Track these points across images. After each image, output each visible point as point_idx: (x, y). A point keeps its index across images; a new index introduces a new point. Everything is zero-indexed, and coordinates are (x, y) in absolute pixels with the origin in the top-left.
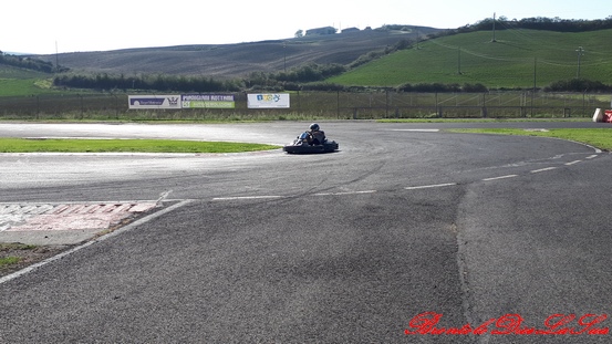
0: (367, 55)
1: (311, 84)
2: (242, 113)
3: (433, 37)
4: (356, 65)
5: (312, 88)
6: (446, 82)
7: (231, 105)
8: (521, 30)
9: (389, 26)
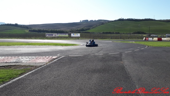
0: (95, 26)
1: (83, 32)
2: (70, 38)
3: (109, 22)
4: (93, 28)
5: (84, 33)
6: (111, 32)
7: (67, 36)
8: (127, 21)
9: (99, 20)
